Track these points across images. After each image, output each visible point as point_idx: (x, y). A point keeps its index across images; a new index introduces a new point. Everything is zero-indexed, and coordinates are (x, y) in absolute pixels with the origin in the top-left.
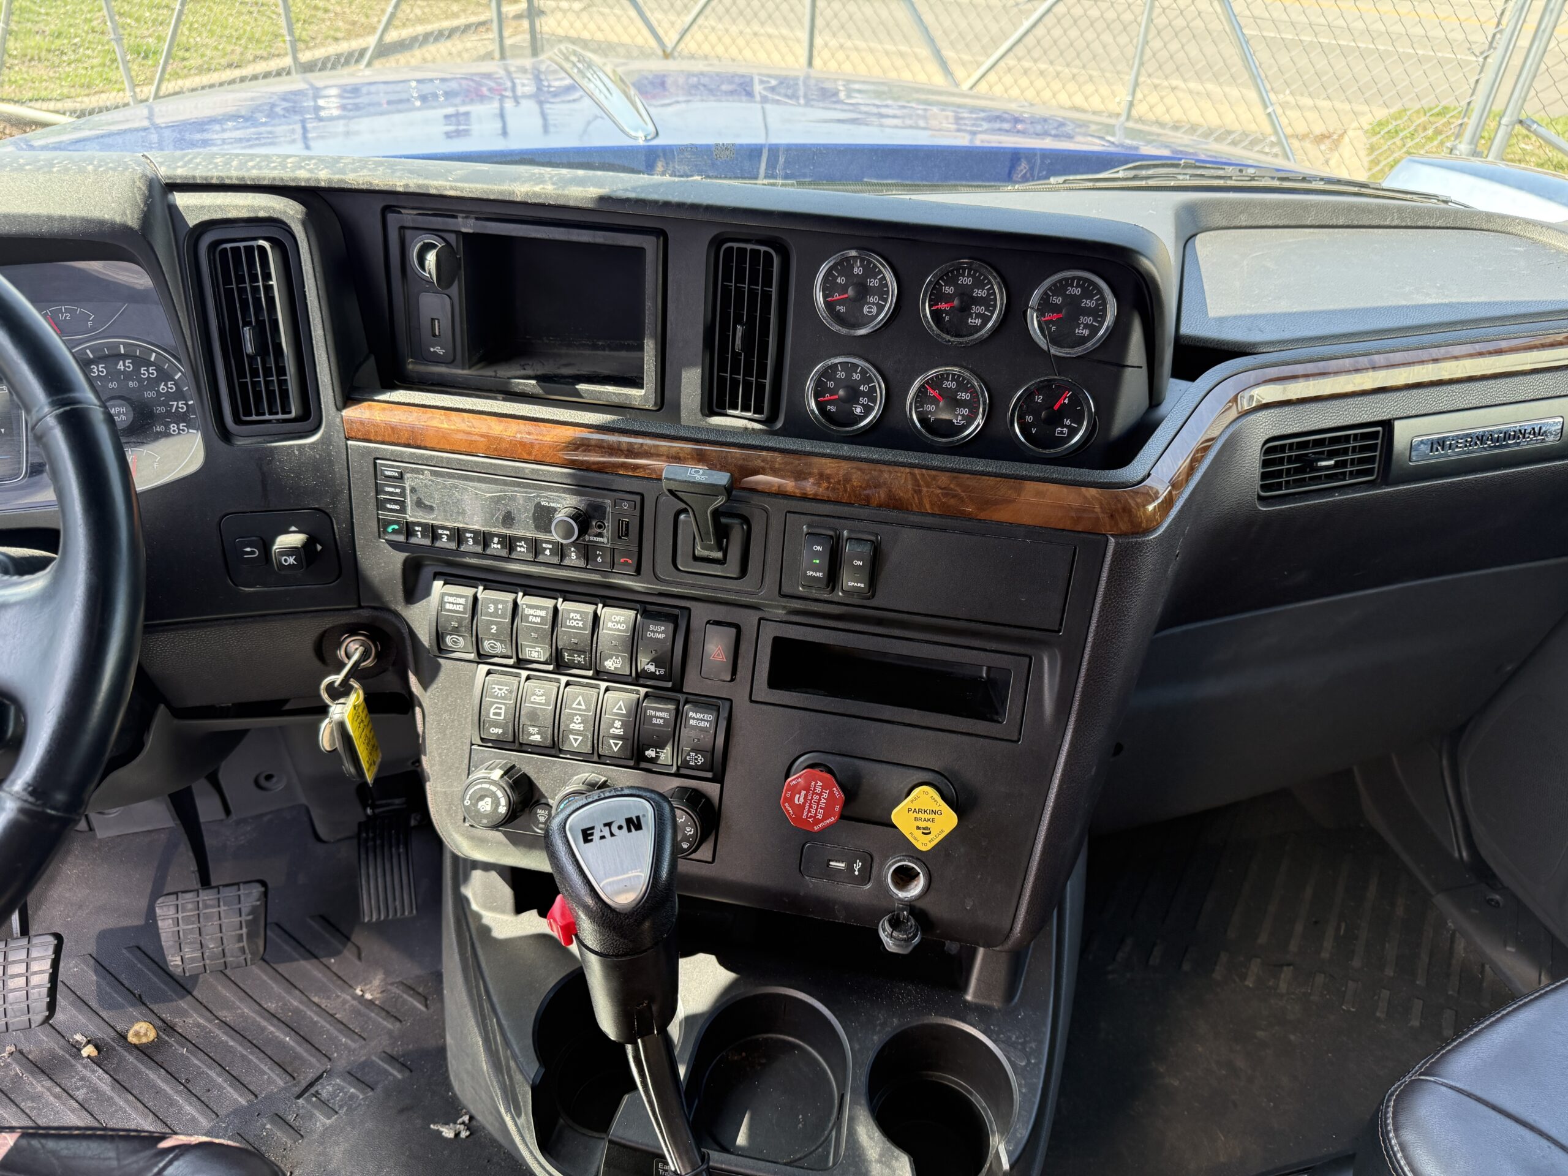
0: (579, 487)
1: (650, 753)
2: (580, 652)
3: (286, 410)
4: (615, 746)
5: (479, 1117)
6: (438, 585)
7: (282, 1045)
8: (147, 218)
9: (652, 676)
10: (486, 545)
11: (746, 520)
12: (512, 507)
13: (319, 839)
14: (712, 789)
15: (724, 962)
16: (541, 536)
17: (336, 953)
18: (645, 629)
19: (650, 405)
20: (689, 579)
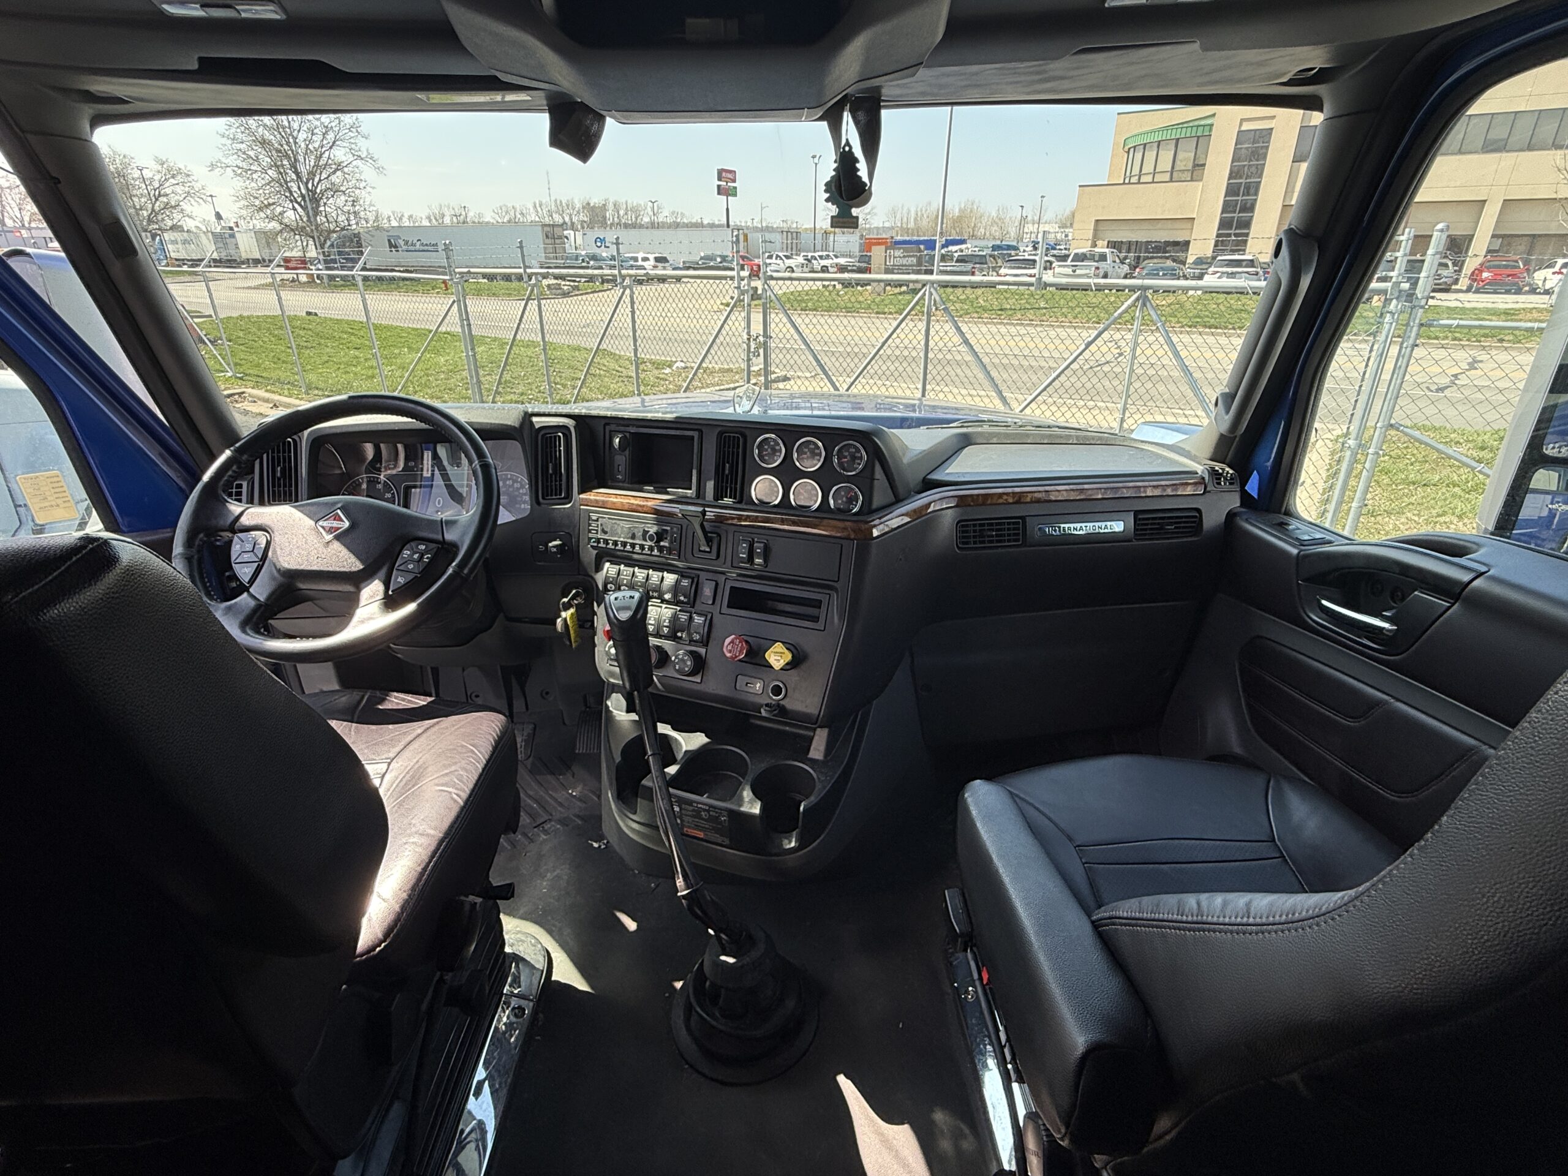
0: (659, 522)
1: (679, 634)
2: (656, 591)
3: (561, 495)
4: (666, 630)
5: (611, 841)
6: (607, 565)
7: (532, 807)
8: (522, 424)
9: (682, 602)
10: (625, 547)
11: (719, 535)
12: (636, 531)
13: (564, 724)
14: (702, 651)
15: (706, 736)
16: (644, 543)
17: (564, 774)
18: (681, 581)
19: (694, 496)
20: (699, 561)
